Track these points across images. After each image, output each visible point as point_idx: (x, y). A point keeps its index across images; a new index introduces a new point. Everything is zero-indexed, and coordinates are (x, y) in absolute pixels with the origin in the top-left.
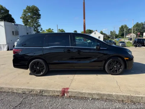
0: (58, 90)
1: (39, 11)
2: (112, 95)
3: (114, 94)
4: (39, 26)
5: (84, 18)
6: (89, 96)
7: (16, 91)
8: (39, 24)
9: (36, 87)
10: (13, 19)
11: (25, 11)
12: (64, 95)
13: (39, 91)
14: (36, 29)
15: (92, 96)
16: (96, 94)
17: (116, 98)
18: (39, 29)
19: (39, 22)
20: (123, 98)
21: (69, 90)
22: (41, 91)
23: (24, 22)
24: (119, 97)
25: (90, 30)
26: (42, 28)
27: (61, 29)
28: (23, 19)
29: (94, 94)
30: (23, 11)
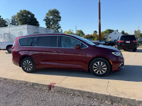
0: (46, 84)
1: (60, 14)
2: (91, 93)
3: (94, 92)
4: (60, 27)
5: (100, 18)
6: (72, 92)
7: (16, 83)
8: (60, 26)
9: (30, 80)
10: (38, 22)
11: (47, 14)
12: (51, 89)
13: (32, 84)
14: (57, 31)
15: (74, 92)
16: (77, 90)
17: (95, 97)
18: (60, 30)
19: (60, 24)
20: (102, 97)
21: (55, 85)
22: (33, 84)
23: (47, 24)
24: (98, 96)
25: (110, 30)
26: (62, 29)
27: (79, 30)
28: (46, 22)
29: (75, 90)
30: (46, 14)
